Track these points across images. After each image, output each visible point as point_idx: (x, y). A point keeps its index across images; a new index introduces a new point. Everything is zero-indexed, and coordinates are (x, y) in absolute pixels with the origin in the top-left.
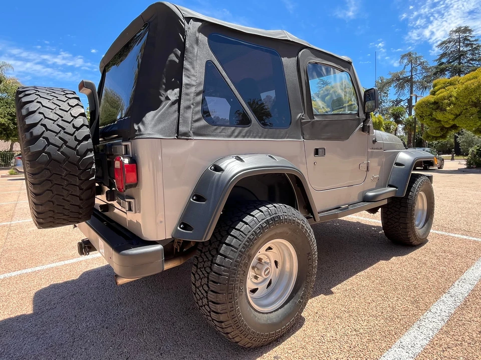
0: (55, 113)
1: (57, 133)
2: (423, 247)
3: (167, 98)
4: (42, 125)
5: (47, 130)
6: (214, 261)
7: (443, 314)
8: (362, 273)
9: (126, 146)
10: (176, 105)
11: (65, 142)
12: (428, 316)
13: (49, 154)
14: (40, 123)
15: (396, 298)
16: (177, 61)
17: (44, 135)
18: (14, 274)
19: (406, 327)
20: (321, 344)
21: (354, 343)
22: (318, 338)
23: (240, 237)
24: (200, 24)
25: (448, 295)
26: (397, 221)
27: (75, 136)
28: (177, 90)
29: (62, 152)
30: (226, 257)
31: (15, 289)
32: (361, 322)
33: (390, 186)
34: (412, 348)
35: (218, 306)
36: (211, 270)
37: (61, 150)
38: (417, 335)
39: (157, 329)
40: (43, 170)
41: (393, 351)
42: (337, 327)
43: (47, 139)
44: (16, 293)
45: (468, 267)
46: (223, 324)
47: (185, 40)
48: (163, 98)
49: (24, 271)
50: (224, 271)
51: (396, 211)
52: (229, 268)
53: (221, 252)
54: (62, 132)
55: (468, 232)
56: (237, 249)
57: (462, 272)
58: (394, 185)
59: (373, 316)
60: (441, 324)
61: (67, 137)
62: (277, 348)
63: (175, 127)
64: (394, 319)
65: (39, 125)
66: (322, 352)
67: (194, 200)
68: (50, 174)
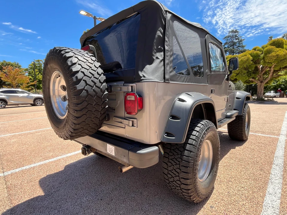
0: (87, 65)
1: (90, 78)
2: (247, 141)
3: (157, 58)
4: (81, 72)
5: (85, 75)
6: (183, 154)
7: (278, 175)
8: (226, 156)
9: (132, 86)
10: (163, 62)
11: (95, 83)
12: (272, 177)
13: (87, 91)
14: (80, 71)
15: (252, 169)
16: (162, 36)
17: (84, 79)
18: (17, 170)
19: (266, 183)
20: (230, 197)
21: (246, 195)
22: (227, 194)
23: (197, 140)
24: (171, 15)
25: (275, 165)
26: (237, 128)
27: (99, 80)
28: (162, 53)
29: (93, 90)
30: (191, 152)
31: (24, 180)
32: (243, 182)
33: (235, 110)
34: (276, 194)
35: (188, 180)
36: (182, 159)
37: (93, 88)
38: (273, 187)
39: (133, 197)
40: (83, 102)
41: (268, 197)
42: (232, 186)
43: (85, 81)
44: (26, 182)
45: (275, 150)
46: (190, 191)
47: (165, 23)
48: (154, 58)
49: (24, 168)
50: (191, 160)
51: (237, 123)
52: (193, 158)
53: (187, 148)
54: (93, 77)
55: (263, 133)
56: (196, 146)
57: (274, 153)
58: (236, 109)
59: (246, 179)
60: (281, 181)
61: (96, 80)
62: (208, 201)
63: (163, 75)
64: (257, 180)
65: (80, 72)
66: (233, 201)
67: (170, 118)
68: (87, 104)
